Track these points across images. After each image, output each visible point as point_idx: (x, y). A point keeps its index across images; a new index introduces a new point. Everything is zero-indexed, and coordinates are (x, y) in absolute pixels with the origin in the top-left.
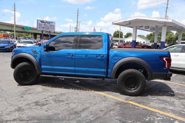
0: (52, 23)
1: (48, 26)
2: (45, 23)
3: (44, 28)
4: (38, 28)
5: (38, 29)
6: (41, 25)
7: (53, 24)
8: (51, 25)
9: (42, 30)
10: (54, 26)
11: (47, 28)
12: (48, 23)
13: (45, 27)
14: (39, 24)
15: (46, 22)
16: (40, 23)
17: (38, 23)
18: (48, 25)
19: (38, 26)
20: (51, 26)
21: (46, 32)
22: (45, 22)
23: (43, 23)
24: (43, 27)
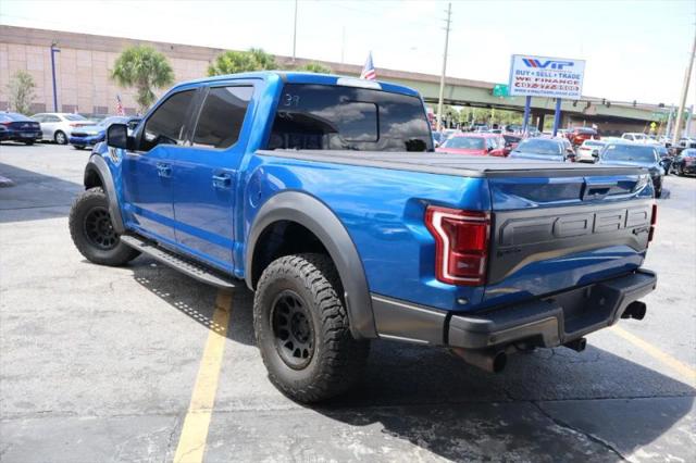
0: (571, 64)
1: (553, 79)
2: (540, 66)
3: (535, 86)
4: (514, 87)
5: (513, 93)
6: (526, 76)
7: (573, 70)
8: (565, 76)
9: (527, 94)
10: (577, 77)
11: (547, 87)
12: (554, 66)
13: (539, 83)
14: (518, 72)
15: (548, 63)
16: (524, 67)
17: (515, 69)
18: (553, 74)
19: (515, 81)
20: (564, 79)
21: (575, 105)
22: (542, 63)
23: (532, 69)
24: (533, 82)
